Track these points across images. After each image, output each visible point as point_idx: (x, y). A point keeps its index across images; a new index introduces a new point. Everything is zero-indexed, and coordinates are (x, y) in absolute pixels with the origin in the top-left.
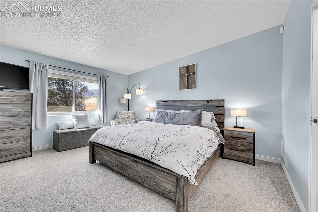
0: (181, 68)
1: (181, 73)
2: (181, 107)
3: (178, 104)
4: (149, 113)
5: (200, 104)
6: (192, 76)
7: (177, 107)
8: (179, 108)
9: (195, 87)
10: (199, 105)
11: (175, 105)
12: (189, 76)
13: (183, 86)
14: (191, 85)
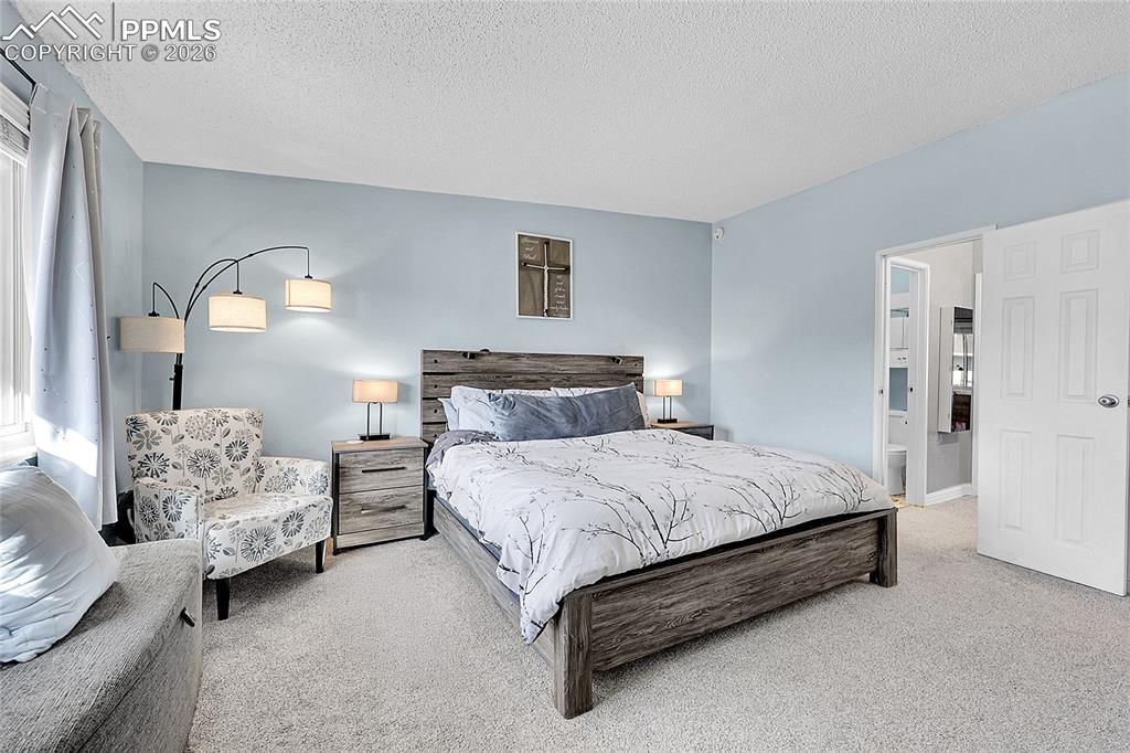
0: (525, 240)
1: (527, 257)
2: (534, 377)
3: (523, 365)
4: (375, 410)
5: (591, 367)
6: (559, 277)
7: (519, 377)
8: (529, 381)
9: (568, 314)
10: (591, 370)
11: (513, 369)
12: (553, 275)
13: (529, 306)
14: (559, 305)
